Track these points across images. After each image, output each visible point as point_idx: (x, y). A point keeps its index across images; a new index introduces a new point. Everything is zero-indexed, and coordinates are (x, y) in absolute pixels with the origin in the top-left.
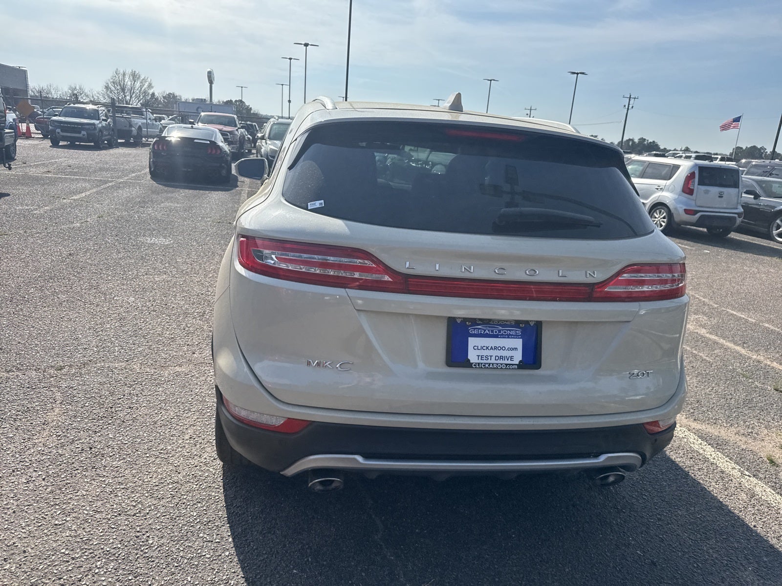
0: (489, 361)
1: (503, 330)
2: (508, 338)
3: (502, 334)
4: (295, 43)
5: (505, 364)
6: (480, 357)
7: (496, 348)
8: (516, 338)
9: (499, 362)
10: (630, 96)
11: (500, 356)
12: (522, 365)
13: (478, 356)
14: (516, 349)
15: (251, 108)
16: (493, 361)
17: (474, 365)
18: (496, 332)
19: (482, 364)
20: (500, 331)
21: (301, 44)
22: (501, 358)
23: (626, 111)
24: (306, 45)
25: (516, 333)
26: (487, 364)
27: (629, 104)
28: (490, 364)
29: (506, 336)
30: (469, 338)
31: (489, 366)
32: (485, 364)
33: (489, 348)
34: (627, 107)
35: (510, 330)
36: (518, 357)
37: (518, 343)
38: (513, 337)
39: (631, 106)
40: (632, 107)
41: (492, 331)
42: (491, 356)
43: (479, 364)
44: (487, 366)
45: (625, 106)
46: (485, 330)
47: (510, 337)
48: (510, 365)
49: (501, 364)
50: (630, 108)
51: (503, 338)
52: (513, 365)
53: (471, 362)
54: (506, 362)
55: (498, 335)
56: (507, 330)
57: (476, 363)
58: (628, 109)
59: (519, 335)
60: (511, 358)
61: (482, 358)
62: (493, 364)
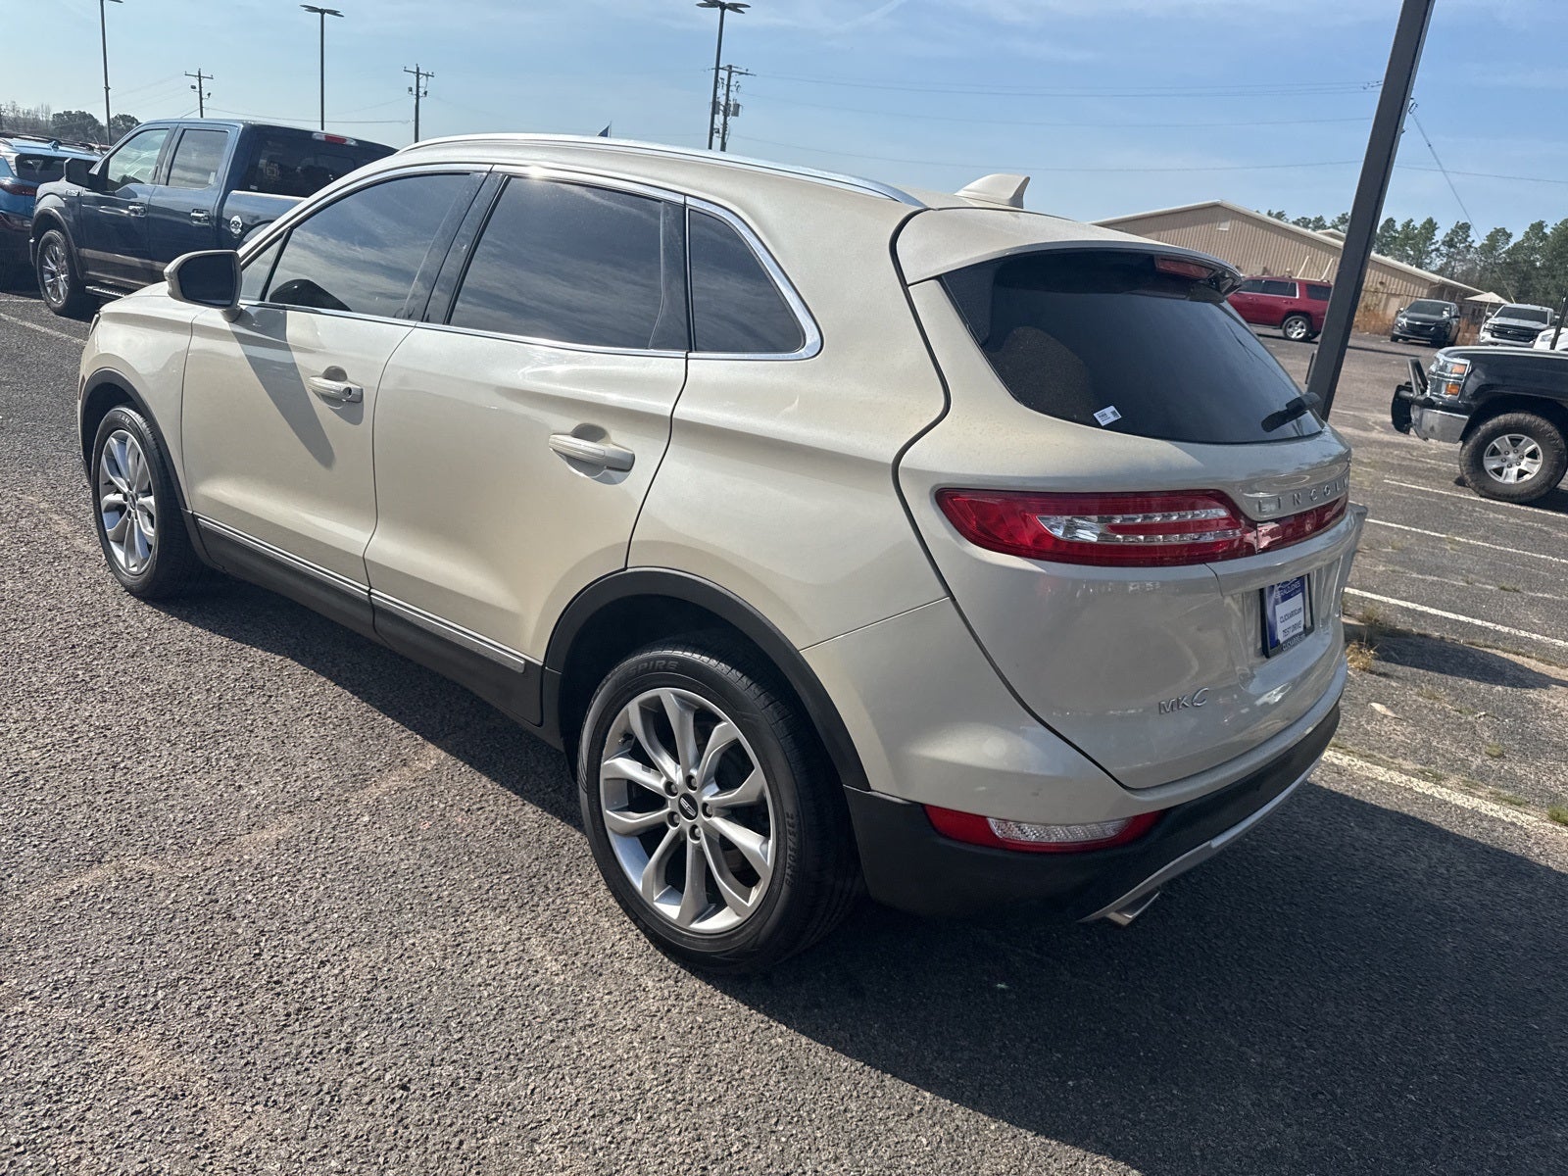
10: (418, 69)
23: (415, 101)
27: (418, 87)
34: (414, 92)
39: (422, 91)
40: (426, 93)
45: (410, 89)
50: (420, 94)
58: (417, 95)
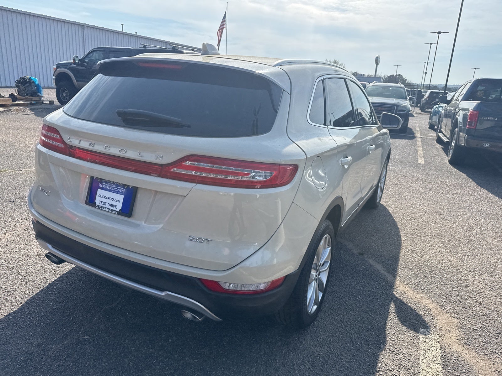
0: (105, 206)
1: (115, 188)
2: (117, 193)
3: (114, 190)
4: (430, 33)
5: (111, 209)
6: (101, 202)
7: (109, 198)
8: (121, 194)
9: (109, 207)
11: (111, 204)
12: (120, 213)
13: (100, 201)
14: (119, 201)
15: (406, 80)
16: (107, 206)
17: (97, 206)
18: (111, 188)
19: (100, 206)
20: (113, 188)
21: (435, 33)
22: (111, 205)
24: (439, 33)
25: (122, 191)
26: (103, 207)
28: (104, 207)
29: (116, 192)
30: (98, 189)
31: (103, 208)
32: (102, 207)
33: (106, 197)
35: (119, 189)
36: (119, 207)
37: (121, 198)
38: (119, 193)
41: (110, 188)
42: (106, 203)
43: (99, 206)
44: (102, 208)
46: (106, 186)
47: (118, 193)
48: (114, 210)
49: (110, 209)
51: (114, 193)
52: (115, 211)
53: (96, 204)
54: (113, 208)
55: (112, 190)
56: (118, 188)
57: (98, 205)
59: (123, 193)
60: (116, 207)
61: (101, 203)
62: (105, 208)
